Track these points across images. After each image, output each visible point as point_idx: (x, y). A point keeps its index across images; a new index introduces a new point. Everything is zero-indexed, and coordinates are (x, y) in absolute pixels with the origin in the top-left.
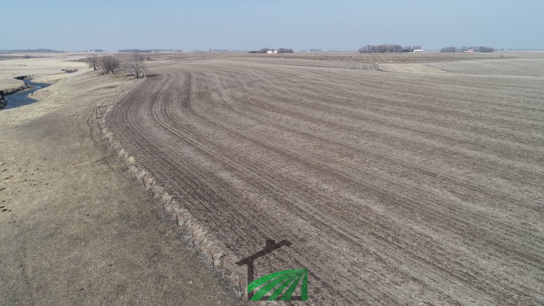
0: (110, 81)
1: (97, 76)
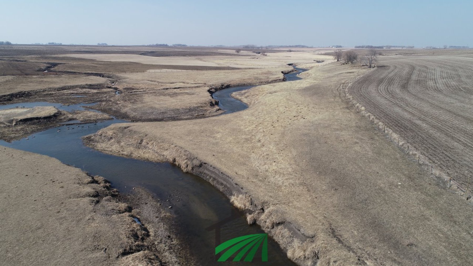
0: (349, 69)
1: (340, 65)
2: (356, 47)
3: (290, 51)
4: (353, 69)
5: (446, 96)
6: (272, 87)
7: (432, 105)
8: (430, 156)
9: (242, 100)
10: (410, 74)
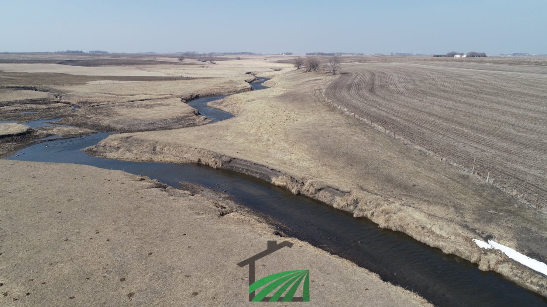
0: (314, 76)
1: (302, 73)
2: (307, 54)
3: (239, 59)
4: (318, 76)
5: (409, 97)
6: (246, 96)
7: (399, 105)
8: (410, 139)
9: (222, 109)
10: (373, 80)
